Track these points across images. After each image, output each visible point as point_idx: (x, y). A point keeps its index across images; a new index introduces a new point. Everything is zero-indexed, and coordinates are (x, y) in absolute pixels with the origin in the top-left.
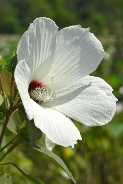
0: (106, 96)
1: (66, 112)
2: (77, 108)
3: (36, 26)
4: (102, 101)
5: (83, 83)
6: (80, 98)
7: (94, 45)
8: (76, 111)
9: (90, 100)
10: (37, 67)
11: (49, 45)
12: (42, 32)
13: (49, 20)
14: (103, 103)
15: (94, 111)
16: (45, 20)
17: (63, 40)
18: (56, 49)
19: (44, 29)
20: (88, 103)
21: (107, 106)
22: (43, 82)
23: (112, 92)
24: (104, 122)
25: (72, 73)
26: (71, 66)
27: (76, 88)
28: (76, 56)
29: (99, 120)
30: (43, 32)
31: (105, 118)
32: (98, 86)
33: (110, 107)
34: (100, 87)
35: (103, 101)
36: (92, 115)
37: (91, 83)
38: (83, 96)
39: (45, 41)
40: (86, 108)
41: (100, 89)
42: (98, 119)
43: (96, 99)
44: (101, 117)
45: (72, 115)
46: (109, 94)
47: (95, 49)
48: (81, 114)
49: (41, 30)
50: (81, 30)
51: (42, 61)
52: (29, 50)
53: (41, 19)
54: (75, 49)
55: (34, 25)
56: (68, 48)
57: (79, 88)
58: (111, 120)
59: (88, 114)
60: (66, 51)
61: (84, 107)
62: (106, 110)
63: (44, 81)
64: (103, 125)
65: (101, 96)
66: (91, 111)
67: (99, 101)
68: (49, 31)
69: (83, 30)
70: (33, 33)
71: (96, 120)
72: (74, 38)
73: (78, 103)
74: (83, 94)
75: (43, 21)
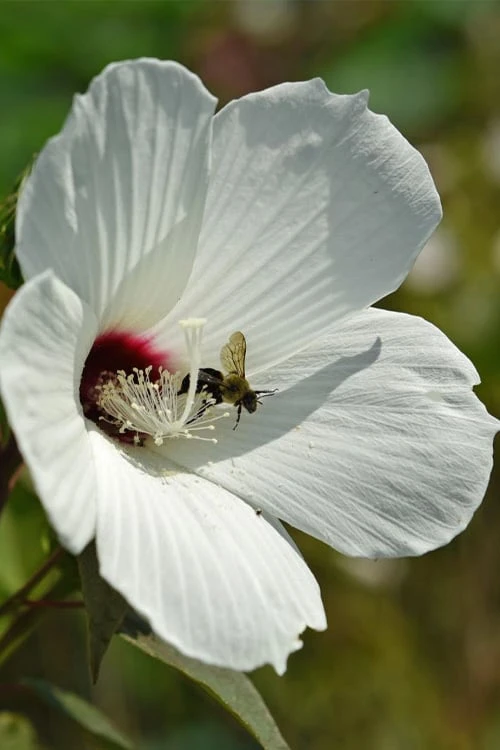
0: (444, 413)
1: (254, 489)
2: (307, 472)
3: (103, 106)
4: (424, 436)
5: (339, 347)
6: (324, 422)
7: (390, 173)
8: (304, 486)
9: (370, 430)
10: (118, 278)
11: (174, 180)
12: (136, 127)
13: (169, 72)
14: (430, 448)
15: (386, 484)
16: (151, 71)
17: (244, 147)
18: (211, 194)
19: (145, 115)
20: (360, 446)
21: (450, 459)
22: (153, 338)
23: (476, 389)
24: (434, 538)
25: (285, 301)
26: (282, 268)
27: (306, 372)
28: (302, 224)
29: (411, 530)
30: (143, 128)
31: (438, 515)
32: (410, 360)
33: (458, 467)
34: (416, 365)
35: (427, 437)
36: (376, 507)
37: (378, 343)
38: (339, 413)
39: (152, 164)
40: (348, 474)
41: (418, 375)
42: (402, 524)
43: (396, 429)
44: (419, 514)
45: (285, 505)
46: (460, 398)
47: (396, 192)
48: (324, 500)
49: (129, 115)
50: (327, 104)
51: (142, 250)
52: (72, 217)
53: (131, 67)
54: (302, 194)
55: (96, 102)
56: (268, 187)
57: (317, 369)
58: (464, 526)
59: (357, 499)
60: (259, 204)
61: (342, 468)
62: (439, 480)
63: (157, 334)
64: (425, 551)
65: (422, 414)
66: (371, 487)
67: (409, 438)
68: (172, 114)
69: (338, 100)
70: (92, 137)
71: (394, 527)
72: (296, 142)
73: (310, 447)
74: (336, 402)
75: (142, 75)
